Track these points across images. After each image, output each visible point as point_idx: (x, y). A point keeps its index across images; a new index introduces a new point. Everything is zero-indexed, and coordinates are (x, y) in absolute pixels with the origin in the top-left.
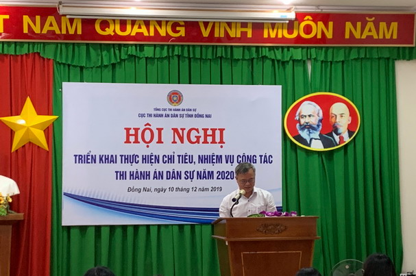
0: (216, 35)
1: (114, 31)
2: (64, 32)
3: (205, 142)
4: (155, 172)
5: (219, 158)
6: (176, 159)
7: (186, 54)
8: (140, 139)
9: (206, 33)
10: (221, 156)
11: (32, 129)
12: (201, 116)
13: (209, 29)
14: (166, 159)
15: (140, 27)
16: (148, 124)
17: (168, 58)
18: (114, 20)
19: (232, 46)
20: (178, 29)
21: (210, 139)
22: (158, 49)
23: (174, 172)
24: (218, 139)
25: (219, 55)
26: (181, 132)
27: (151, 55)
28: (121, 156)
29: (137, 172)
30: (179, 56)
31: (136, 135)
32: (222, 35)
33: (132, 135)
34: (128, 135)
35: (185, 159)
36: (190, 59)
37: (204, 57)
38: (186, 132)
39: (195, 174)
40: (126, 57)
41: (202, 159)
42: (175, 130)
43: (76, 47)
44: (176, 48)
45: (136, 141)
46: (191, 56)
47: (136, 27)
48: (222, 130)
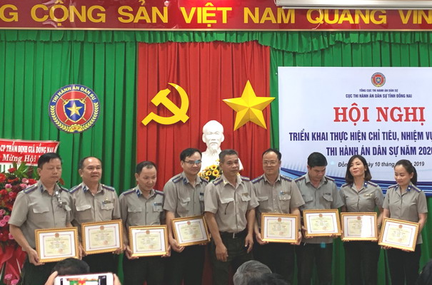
0: (415, 22)
1: (324, 20)
2: (279, 22)
3: (407, 120)
4: (363, 148)
5: (421, 135)
6: (381, 135)
7: (387, 40)
8: (348, 118)
9: (405, 21)
10: (422, 133)
11: (253, 110)
12: (403, 96)
13: (408, 17)
14: (372, 136)
15: (346, 16)
16: (354, 104)
17: (371, 43)
18: (323, 10)
19: (428, 32)
20: (380, 17)
21: (411, 117)
22: (362, 35)
23: (379, 148)
24: (418, 117)
25: (417, 40)
26: (384, 111)
27: (356, 41)
28: (332, 133)
29: (346, 148)
30: (380, 42)
31: (344, 114)
32: (420, 22)
33: (341, 114)
34: (337, 114)
35: (389, 136)
36: (390, 44)
37: (403, 42)
38: (389, 111)
39: (399, 150)
40: (334, 43)
41: (405, 136)
42: (379, 109)
43: (290, 35)
44: (378, 34)
45: (345, 120)
46: (392, 41)
47: (343, 16)
48: (422, 109)
